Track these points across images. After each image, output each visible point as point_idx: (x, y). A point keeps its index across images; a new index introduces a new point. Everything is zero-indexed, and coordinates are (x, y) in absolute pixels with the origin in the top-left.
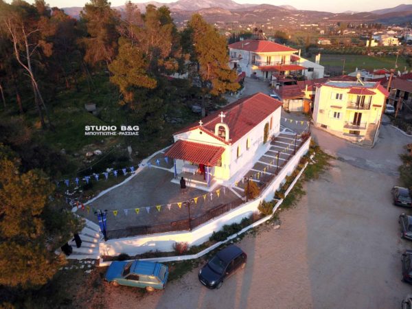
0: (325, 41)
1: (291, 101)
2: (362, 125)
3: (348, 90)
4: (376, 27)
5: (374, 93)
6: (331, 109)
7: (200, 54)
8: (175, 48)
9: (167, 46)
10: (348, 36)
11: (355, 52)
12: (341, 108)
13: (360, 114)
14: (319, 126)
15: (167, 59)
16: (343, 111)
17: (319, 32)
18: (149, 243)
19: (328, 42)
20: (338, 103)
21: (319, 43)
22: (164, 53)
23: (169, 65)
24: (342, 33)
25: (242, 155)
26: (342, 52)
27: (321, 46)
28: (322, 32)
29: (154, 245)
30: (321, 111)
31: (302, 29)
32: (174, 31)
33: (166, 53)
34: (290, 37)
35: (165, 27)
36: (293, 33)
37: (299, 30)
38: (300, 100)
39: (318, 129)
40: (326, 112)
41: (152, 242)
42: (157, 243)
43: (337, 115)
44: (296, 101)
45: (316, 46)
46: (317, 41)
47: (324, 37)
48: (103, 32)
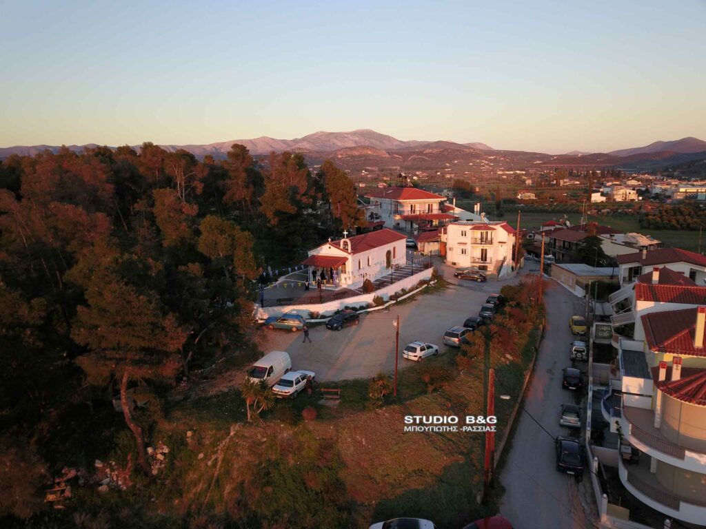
0: (529, 194)
1: (426, 244)
2: (488, 260)
3: (470, 227)
4: (612, 175)
5: (494, 229)
6: (458, 246)
7: (330, 194)
8: (309, 188)
9: (303, 186)
10: (567, 188)
11: (570, 209)
12: (466, 244)
13: (486, 250)
14: (450, 264)
15: (303, 195)
16: (468, 247)
17: (524, 181)
18: (293, 310)
19: (532, 196)
20: (463, 239)
21: (519, 197)
22: (301, 190)
23: (304, 200)
24: (558, 184)
25: (363, 268)
26: (550, 209)
27: (522, 201)
28: (529, 182)
29: (295, 312)
30: (450, 249)
31: (499, 179)
32: (309, 174)
33: (302, 190)
34: (477, 190)
35: (302, 170)
36: (484, 183)
37: (496, 179)
38: (436, 243)
39: (449, 266)
40: (454, 249)
41: (294, 310)
42: (298, 310)
43: (463, 252)
44: (432, 244)
45: (514, 201)
46: (516, 194)
47: (528, 189)
48: (244, 175)
